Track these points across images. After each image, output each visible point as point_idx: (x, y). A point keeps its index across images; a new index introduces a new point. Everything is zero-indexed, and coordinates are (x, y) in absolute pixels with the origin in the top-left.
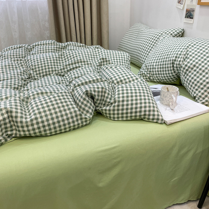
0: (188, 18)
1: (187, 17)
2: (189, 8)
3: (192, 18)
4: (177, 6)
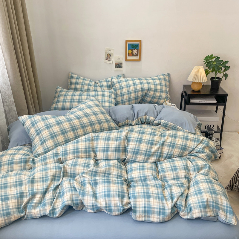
2: (117, 62)
3: (122, 68)
4: (105, 62)
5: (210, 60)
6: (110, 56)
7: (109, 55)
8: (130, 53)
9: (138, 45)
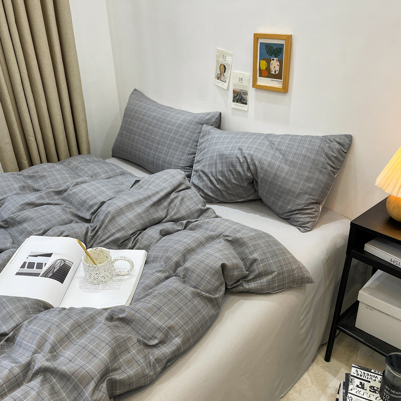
0: (237, 102)
1: (236, 100)
2: (238, 88)
3: (246, 104)
4: (216, 83)
6: (225, 72)
7: (222, 67)
8: (264, 69)
9: (282, 49)
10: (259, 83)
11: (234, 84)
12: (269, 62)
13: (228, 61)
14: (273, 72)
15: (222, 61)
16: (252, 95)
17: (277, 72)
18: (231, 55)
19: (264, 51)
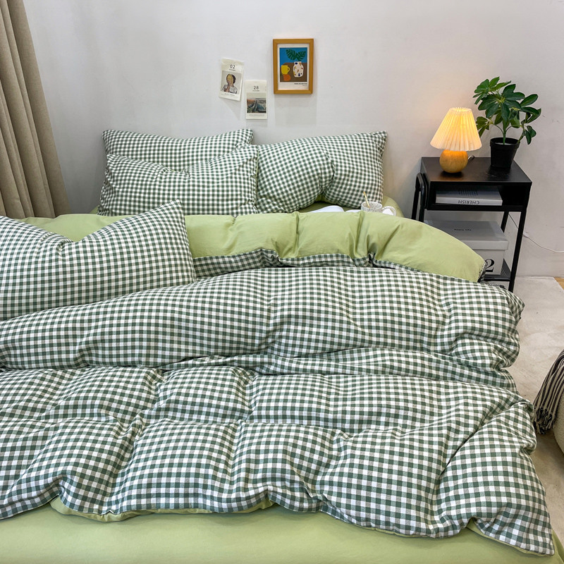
1: (251, 110)
5: (490, 93)
6: (234, 82)
7: (230, 77)
8: (286, 73)
9: (306, 52)
10: (280, 88)
11: (248, 94)
12: (291, 66)
13: (238, 69)
14: (297, 76)
15: (228, 70)
16: (271, 102)
17: (301, 75)
18: (241, 64)
19: (286, 56)
